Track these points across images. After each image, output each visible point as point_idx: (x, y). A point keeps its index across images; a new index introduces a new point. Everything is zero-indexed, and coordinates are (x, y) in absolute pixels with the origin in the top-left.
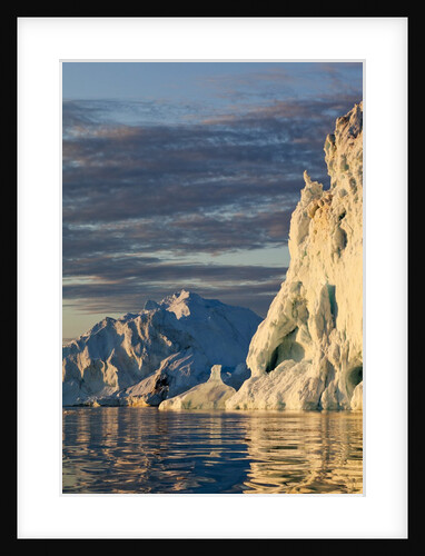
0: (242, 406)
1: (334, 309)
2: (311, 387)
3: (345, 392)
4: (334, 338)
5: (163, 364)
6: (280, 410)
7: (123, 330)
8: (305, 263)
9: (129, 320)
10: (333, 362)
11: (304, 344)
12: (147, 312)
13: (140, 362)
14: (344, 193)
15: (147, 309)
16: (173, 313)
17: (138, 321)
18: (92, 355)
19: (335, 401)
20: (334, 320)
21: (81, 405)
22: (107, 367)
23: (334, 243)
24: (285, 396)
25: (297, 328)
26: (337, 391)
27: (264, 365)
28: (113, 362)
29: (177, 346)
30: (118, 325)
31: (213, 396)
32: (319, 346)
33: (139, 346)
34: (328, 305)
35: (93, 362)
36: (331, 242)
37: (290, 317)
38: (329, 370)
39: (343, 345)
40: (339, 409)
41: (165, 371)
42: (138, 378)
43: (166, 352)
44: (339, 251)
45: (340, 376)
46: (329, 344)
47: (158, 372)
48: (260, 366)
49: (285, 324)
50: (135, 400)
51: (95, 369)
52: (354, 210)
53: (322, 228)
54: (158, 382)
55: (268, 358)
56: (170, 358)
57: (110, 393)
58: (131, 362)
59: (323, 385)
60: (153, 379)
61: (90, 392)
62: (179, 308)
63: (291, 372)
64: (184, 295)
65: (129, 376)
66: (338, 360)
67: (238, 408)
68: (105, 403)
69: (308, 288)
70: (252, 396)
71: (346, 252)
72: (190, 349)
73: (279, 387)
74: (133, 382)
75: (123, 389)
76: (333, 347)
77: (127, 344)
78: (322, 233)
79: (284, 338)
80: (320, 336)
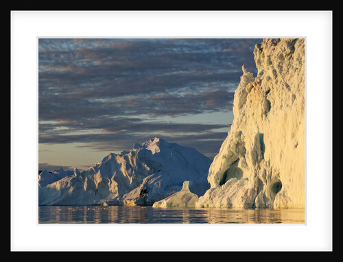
0: (205, 206)
1: (263, 148)
2: (248, 194)
3: (269, 197)
4: (263, 165)
5: (145, 180)
6: (229, 208)
7: (121, 160)
8: (244, 120)
9: (124, 154)
10: (262, 179)
11: (243, 169)
12: (135, 150)
13: (131, 180)
14: (269, 78)
15: (135, 148)
16: (150, 151)
17: (130, 155)
18: (102, 175)
19: (263, 203)
20: (263, 154)
21: (96, 205)
22: (111, 182)
23: (263, 108)
24: (232, 199)
25: (239, 159)
26: (264, 197)
27: (219, 181)
28: (115, 179)
29: (153, 170)
30: (117, 158)
31: (185, 200)
32: (253, 170)
33: (130, 170)
34: (259, 145)
35: (103, 179)
36: (261, 108)
37: (235, 152)
38: (260, 184)
39: (268, 169)
40: (266, 207)
41: (146, 185)
42: (129, 189)
43: (146, 173)
44: (266, 113)
45: (266, 188)
46: (260, 169)
47: (142, 186)
48: (216, 182)
49: (232, 156)
50: (128, 202)
51: (104, 183)
52: (275, 89)
53: (255, 99)
54: (142, 191)
55: (221, 177)
56: (149, 177)
57: (114, 198)
58: (126, 179)
59: (256, 193)
60: (139, 190)
61: (102, 197)
62: (153, 148)
63: (235, 185)
64: (157, 140)
65: (124, 187)
66: (265, 178)
67: (203, 207)
68: (110, 204)
69: (246, 135)
70: (212, 199)
71: (270, 114)
72: (160, 172)
73: (228, 194)
74: (126, 191)
75: (121, 196)
76: (262, 170)
77: (123, 169)
78: (255, 102)
79: (230, 165)
80: (254, 164)
